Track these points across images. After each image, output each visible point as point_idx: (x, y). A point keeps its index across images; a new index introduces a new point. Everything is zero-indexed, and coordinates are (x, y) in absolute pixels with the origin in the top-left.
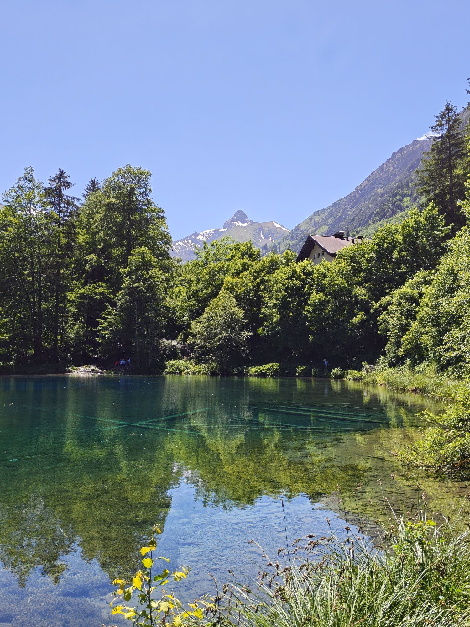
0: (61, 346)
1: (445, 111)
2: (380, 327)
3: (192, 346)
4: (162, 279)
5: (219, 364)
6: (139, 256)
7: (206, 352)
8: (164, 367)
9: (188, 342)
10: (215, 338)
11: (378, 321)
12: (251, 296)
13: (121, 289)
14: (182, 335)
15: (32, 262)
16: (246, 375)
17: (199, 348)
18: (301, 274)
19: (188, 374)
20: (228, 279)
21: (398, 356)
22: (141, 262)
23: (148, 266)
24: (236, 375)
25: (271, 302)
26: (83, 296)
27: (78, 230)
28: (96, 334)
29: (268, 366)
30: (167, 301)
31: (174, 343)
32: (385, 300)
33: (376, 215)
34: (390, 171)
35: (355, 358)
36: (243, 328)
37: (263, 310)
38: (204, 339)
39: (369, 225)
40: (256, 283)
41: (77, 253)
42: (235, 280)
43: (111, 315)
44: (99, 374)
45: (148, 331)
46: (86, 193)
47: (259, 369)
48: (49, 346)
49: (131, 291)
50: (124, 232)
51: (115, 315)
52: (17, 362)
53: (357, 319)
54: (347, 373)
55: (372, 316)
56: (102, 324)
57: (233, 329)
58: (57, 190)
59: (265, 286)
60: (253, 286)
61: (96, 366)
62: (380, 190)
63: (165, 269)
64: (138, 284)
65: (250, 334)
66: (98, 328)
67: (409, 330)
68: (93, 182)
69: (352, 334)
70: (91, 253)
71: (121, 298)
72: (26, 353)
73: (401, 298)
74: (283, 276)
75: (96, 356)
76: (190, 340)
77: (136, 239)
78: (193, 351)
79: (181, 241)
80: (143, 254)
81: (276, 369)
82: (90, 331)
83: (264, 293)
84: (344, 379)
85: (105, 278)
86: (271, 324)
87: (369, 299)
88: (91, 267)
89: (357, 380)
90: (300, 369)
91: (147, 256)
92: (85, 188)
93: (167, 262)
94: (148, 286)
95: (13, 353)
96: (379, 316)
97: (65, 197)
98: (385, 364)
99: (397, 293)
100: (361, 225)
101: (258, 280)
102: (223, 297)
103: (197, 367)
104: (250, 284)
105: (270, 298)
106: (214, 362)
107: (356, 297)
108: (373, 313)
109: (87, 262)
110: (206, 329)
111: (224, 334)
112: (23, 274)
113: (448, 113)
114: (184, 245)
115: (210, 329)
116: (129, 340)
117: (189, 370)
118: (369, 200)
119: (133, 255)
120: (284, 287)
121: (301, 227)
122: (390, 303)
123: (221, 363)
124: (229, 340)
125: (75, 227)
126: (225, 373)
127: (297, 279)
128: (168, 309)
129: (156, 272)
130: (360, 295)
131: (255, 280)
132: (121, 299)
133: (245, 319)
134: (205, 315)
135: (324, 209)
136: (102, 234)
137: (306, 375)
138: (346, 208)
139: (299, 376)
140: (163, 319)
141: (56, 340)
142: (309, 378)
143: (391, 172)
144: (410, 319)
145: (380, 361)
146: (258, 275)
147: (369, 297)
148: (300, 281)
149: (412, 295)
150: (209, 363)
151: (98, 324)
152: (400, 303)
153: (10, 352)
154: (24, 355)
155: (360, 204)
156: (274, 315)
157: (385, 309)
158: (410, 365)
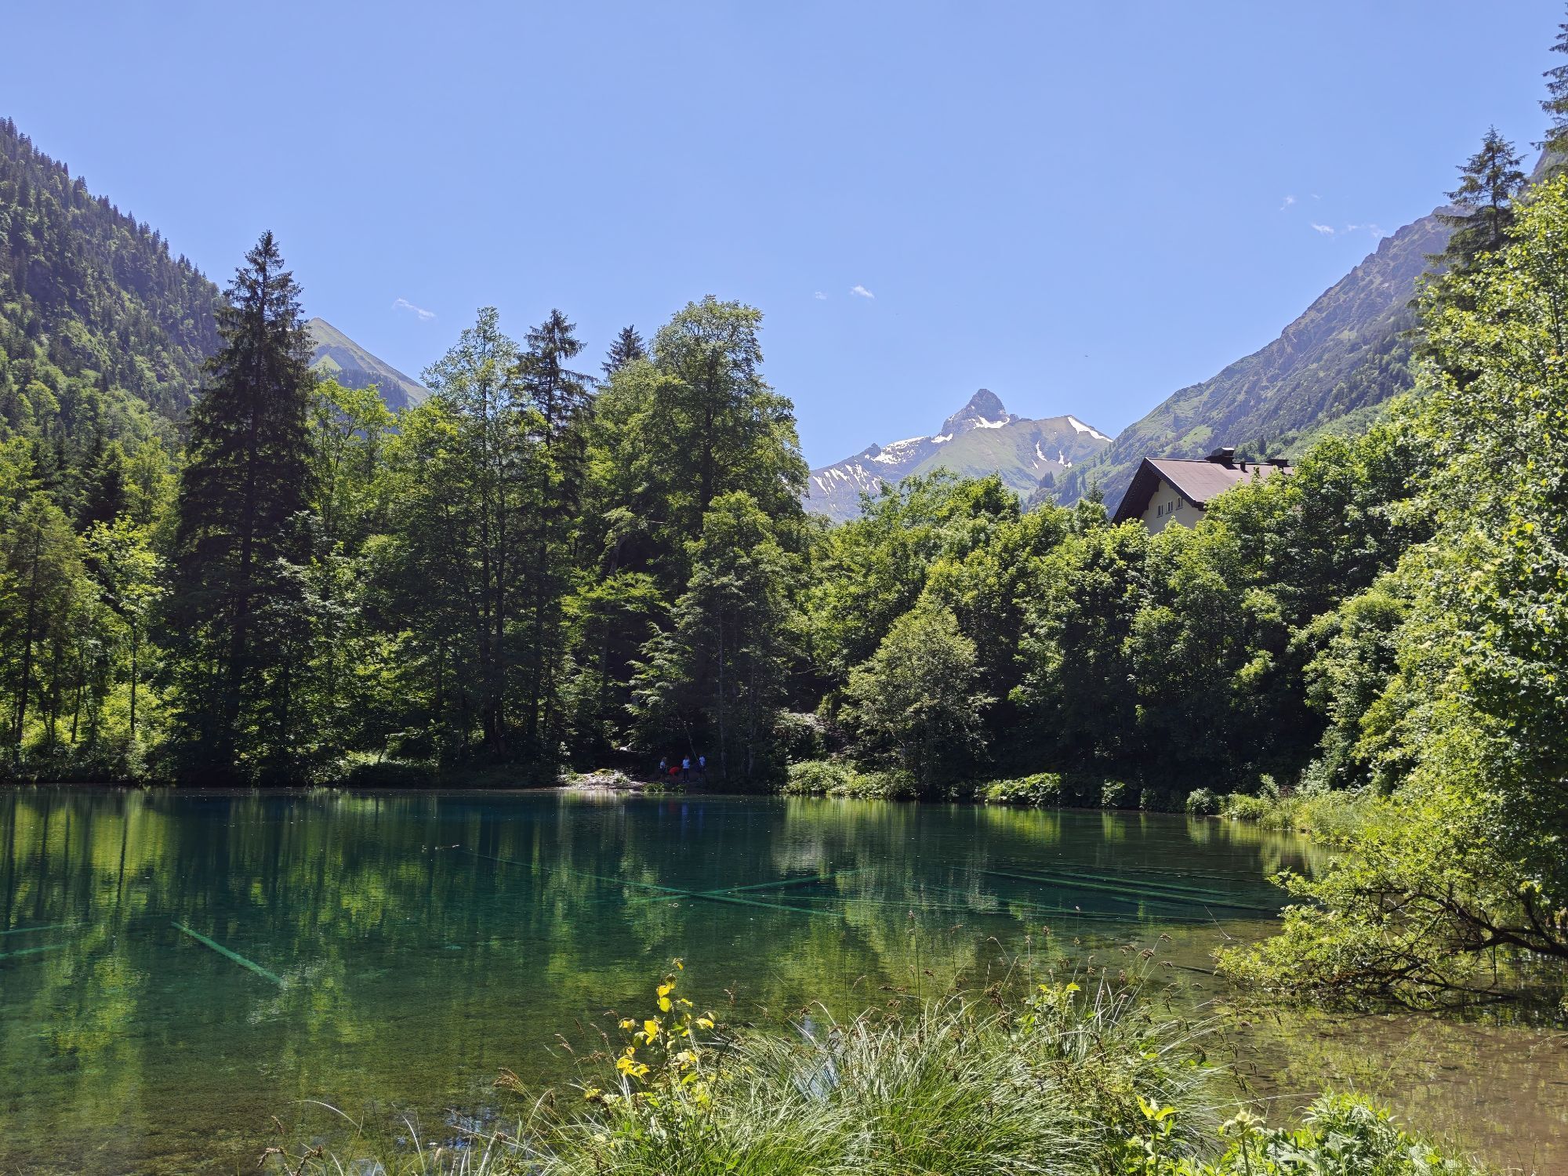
0: (545, 722)
1: (1485, 154)
2: (1311, 689)
3: (851, 728)
4: (782, 567)
5: (915, 773)
6: (729, 511)
7: (885, 742)
8: (785, 778)
9: (840, 718)
10: (904, 711)
11: (1306, 673)
12: (995, 609)
13: (685, 590)
14: (828, 700)
15: (485, 527)
16: (980, 801)
17: (868, 733)
18: (1115, 556)
19: (839, 795)
20: (938, 567)
21: (1353, 761)
22: (734, 527)
23: (749, 537)
24: (954, 800)
25: (1043, 623)
26: (598, 605)
27: (590, 450)
28: (626, 695)
29: (1034, 779)
30: (793, 621)
31: (809, 719)
32: (1322, 622)
33: (1337, 398)
34: (1374, 286)
35: (1249, 766)
36: (974, 686)
37: (1022, 644)
38: (878, 710)
39: (1320, 423)
40: (1006, 577)
41: (587, 503)
42: (956, 569)
43: (661, 651)
44: (631, 791)
45: (748, 690)
46: (610, 362)
47: (1012, 787)
48: (518, 723)
49: (710, 597)
50: (695, 454)
51: (671, 651)
52: (447, 757)
53: (1249, 670)
54: (1227, 800)
55: (1290, 663)
56: (641, 673)
57: (948, 688)
58: (545, 358)
59: (1028, 584)
60: (1001, 585)
61: (626, 774)
62: (1348, 335)
63: (789, 542)
64: (725, 580)
65: (990, 700)
66: (632, 682)
67: (1379, 698)
68: (627, 335)
69: (1240, 704)
70: (618, 505)
71: (684, 609)
72: (467, 738)
73: (1362, 619)
74: (1072, 562)
75: (625, 749)
76: (845, 714)
77: (723, 471)
78: (853, 739)
79: (838, 466)
80: (739, 509)
81: (1054, 788)
82: (611, 689)
83: (1025, 602)
84: (1219, 816)
85: (651, 561)
86: (1044, 677)
87: (1284, 620)
88: (619, 538)
89: (1249, 818)
90: (1110, 789)
91: (748, 512)
92: (609, 349)
93: (794, 526)
94: (747, 583)
95: (436, 738)
96: (1307, 662)
97: (563, 376)
98: (1321, 782)
99: (1353, 607)
100: (1296, 425)
101: (1012, 570)
102: (925, 611)
103: (864, 778)
104: (992, 580)
105: (1042, 614)
106: (900, 767)
107: (1250, 614)
108: (1293, 653)
109: (609, 525)
110: (883, 686)
111: (926, 700)
112: (465, 555)
113: (1492, 158)
114: (845, 478)
115: (895, 686)
116: (703, 710)
117: (844, 787)
118: (1319, 359)
119: (714, 510)
120: (1072, 588)
121: (1139, 429)
122: (1336, 631)
123: (919, 772)
124: (938, 714)
125: (582, 443)
126: (931, 796)
127: (1105, 569)
128: (794, 638)
129: (769, 550)
130: (1261, 611)
131: (1006, 569)
132: (685, 614)
133: (977, 665)
134: (881, 653)
135: (1200, 385)
136: (644, 460)
137: (1126, 804)
138: (1259, 380)
139: (1108, 807)
140: (784, 663)
141: (535, 709)
142: (1133, 812)
143: (1377, 289)
144: (1384, 669)
145: (1311, 774)
146: (1013, 557)
147: (1283, 613)
148: (1112, 575)
149: (1392, 610)
150: (889, 769)
151: (630, 672)
152: (1359, 630)
153: (429, 736)
154: (462, 742)
155: (1294, 371)
156: (1049, 654)
157: (1323, 644)
158: (1382, 783)
